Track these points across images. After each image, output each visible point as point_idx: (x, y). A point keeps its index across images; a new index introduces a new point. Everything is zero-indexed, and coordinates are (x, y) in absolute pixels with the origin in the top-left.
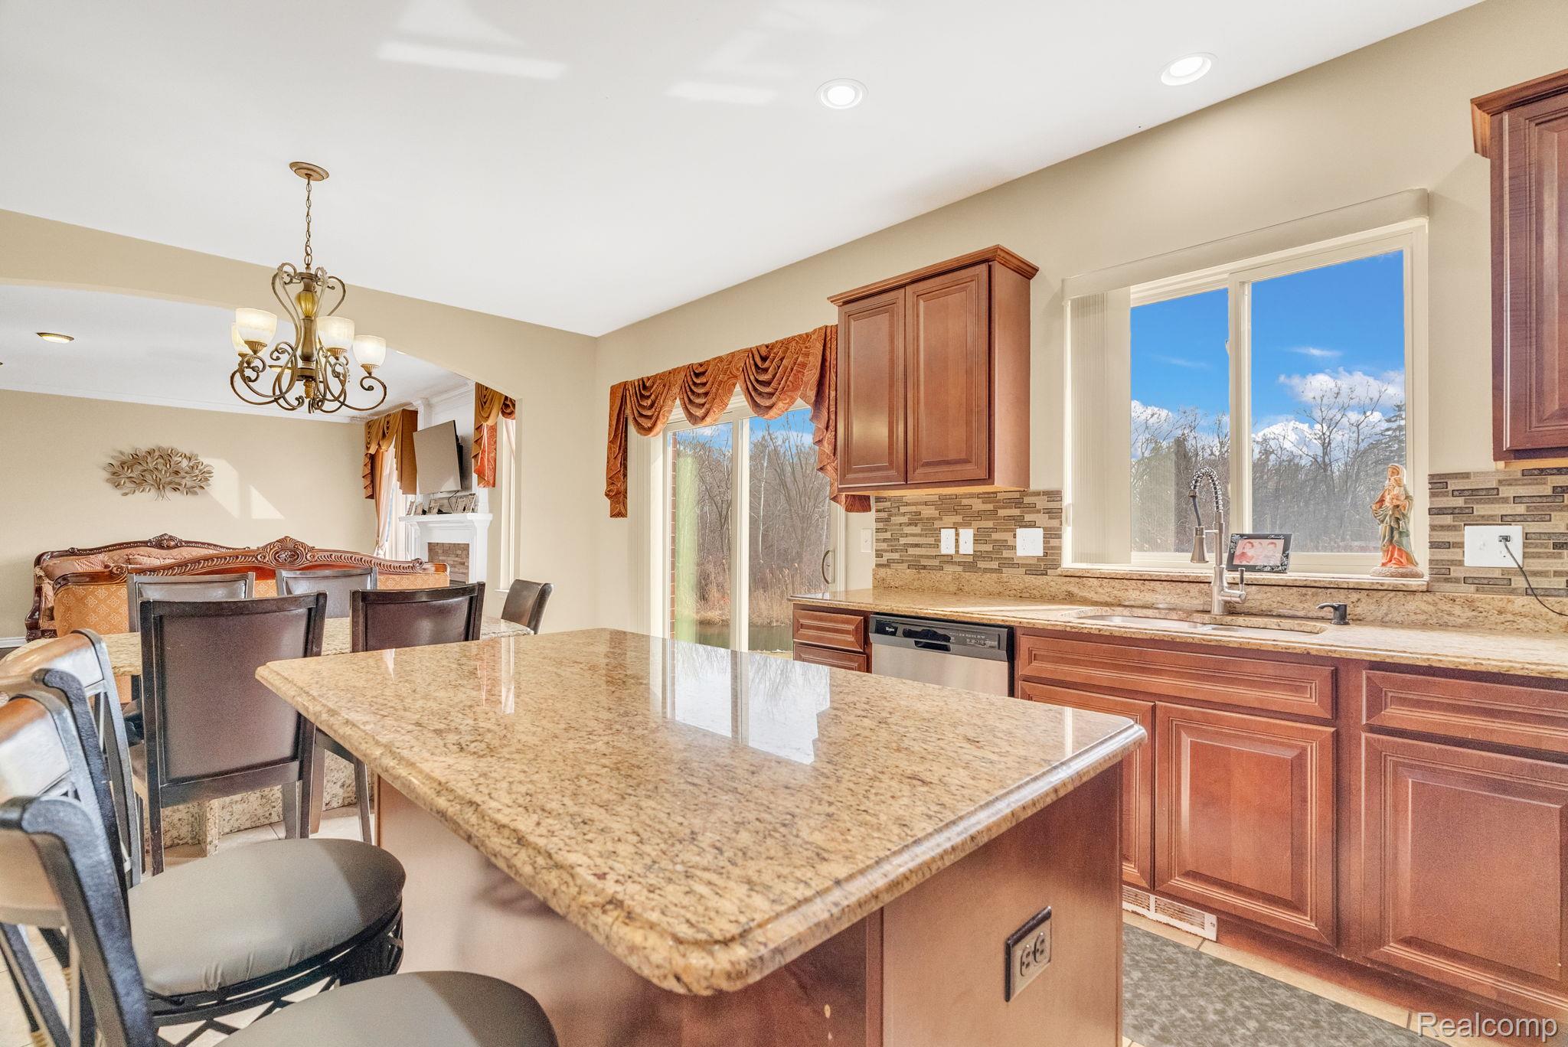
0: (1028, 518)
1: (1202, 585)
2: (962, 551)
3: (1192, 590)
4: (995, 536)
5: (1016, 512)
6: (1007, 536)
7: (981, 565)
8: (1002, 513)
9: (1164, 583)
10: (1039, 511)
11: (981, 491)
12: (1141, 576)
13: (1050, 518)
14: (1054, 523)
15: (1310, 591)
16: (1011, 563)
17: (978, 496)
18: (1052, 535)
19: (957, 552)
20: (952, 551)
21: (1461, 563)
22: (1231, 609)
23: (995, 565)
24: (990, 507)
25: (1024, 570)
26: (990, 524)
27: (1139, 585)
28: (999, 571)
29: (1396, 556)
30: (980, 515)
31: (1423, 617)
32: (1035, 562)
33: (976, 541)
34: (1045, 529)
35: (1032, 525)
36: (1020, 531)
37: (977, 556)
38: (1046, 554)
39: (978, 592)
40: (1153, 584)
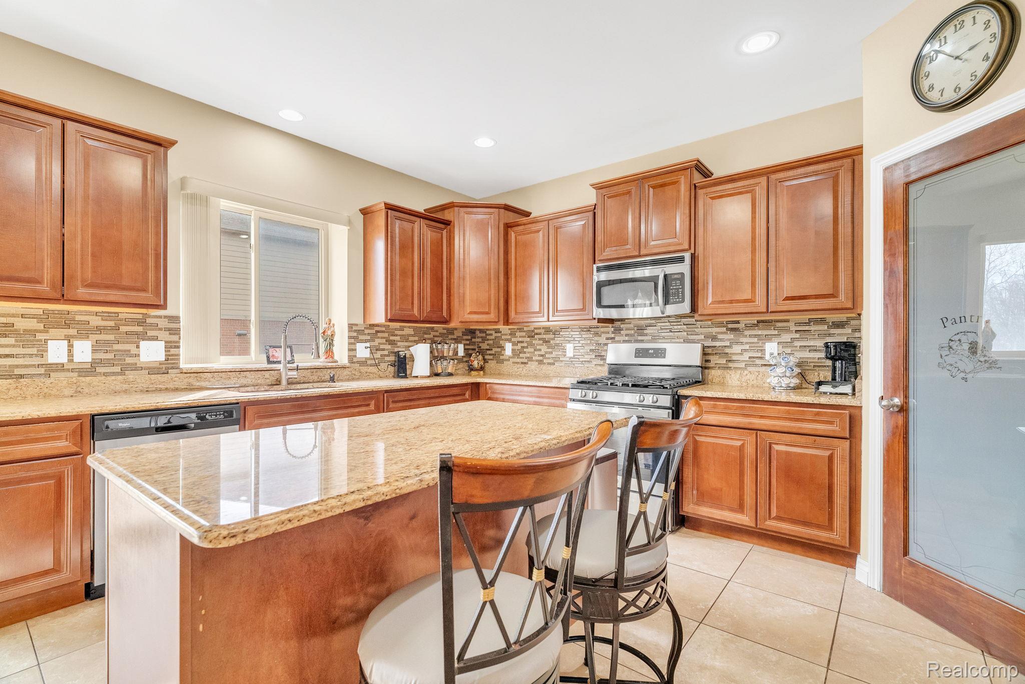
0: (150, 333)
1: (271, 371)
2: (76, 359)
3: (266, 375)
4: (116, 347)
5: (140, 329)
6: (132, 348)
7: (99, 370)
8: (123, 329)
9: (251, 372)
10: (161, 329)
11: (101, 311)
12: (241, 369)
13: (170, 334)
14: (174, 338)
15: (315, 370)
16: (135, 368)
17: (96, 314)
18: (172, 346)
19: (71, 360)
20: (64, 359)
21: (355, 356)
22: (290, 382)
23: (117, 369)
24: (112, 324)
25: (147, 371)
26: (111, 337)
27: (237, 374)
28: (122, 373)
29: (330, 354)
30: (99, 330)
31: (348, 377)
32: (157, 365)
33: (94, 351)
34: (166, 342)
35: (155, 339)
36: (143, 344)
37: (95, 363)
38: (167, 360)
39: (100, 392)
40: (245, 373)
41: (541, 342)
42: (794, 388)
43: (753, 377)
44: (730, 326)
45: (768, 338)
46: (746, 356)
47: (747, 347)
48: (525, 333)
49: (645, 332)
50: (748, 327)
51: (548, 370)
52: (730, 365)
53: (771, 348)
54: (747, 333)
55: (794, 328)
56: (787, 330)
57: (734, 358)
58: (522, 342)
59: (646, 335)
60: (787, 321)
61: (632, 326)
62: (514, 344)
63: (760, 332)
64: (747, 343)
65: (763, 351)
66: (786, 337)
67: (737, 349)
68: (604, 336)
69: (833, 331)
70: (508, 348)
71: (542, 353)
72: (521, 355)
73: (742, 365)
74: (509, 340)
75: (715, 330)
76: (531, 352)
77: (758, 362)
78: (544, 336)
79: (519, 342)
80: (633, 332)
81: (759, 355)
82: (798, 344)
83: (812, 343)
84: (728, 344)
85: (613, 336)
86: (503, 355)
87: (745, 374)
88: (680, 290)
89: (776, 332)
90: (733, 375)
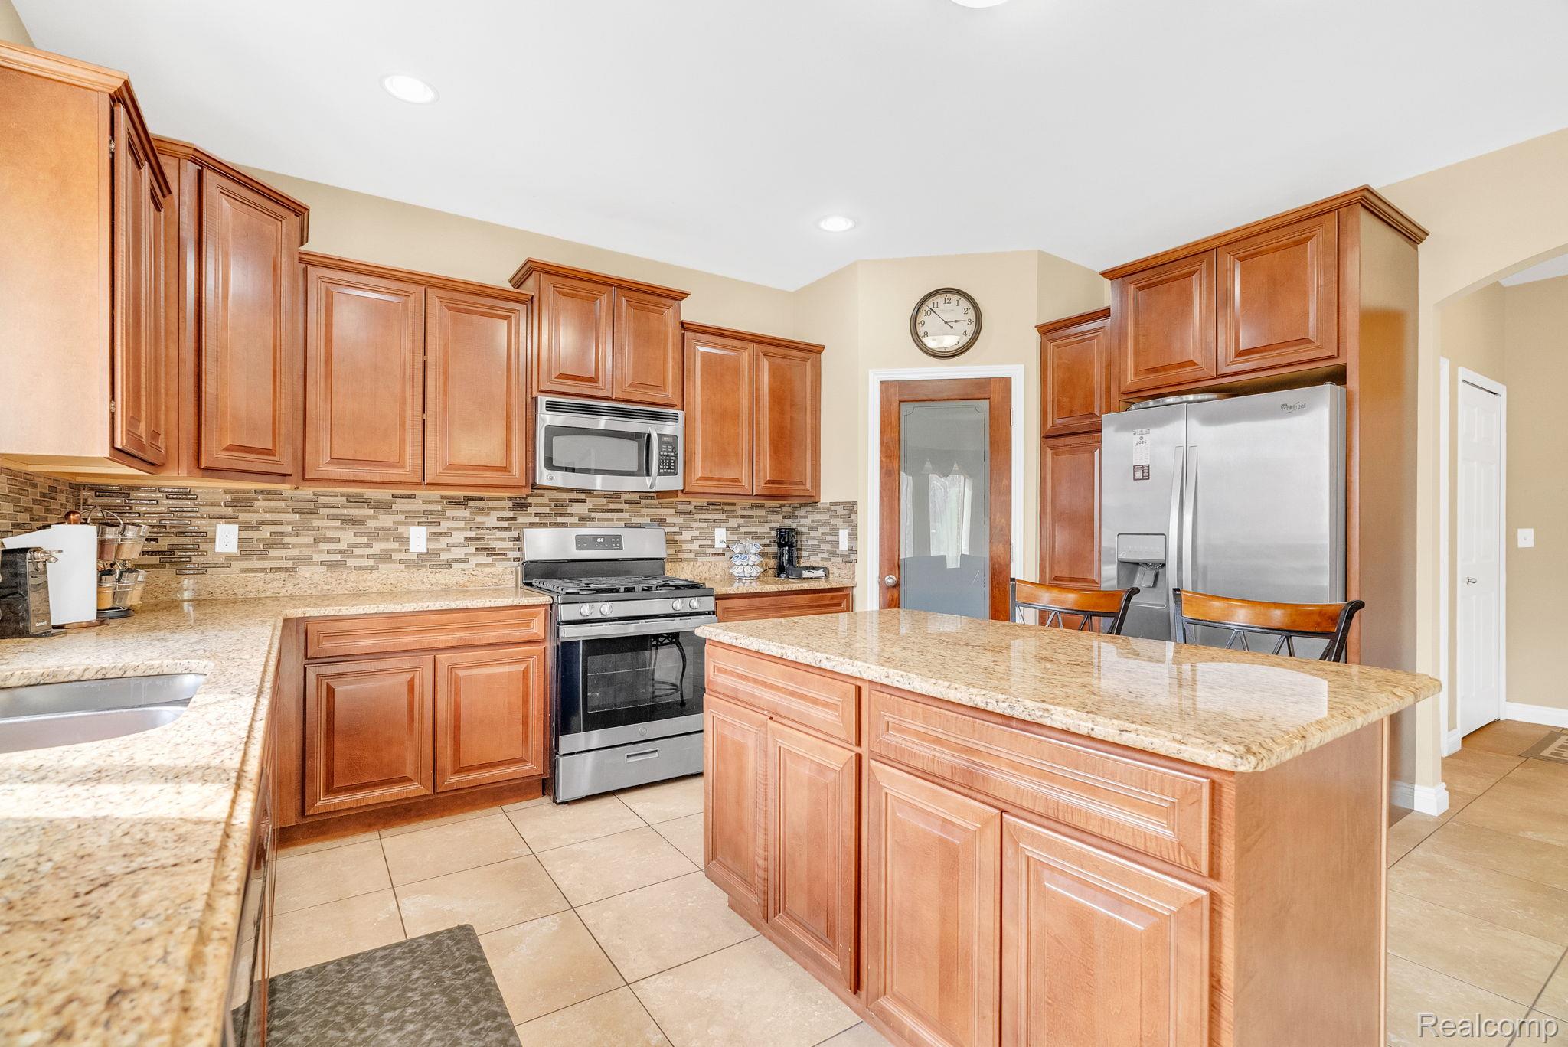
41: (338, 523)
42: (757, 578)
43: (705, 568)
44: (680, 507)
45: (717, 522)
46: (695, 546)
47: (697, 533)
48: (283, 504)
49: (569, 510)
50: (700, 509)
51: (365, 581)
52: (680, 556)
53: (720, 534)
54: (697, 516)
55: (739, 513)
56: (732, 515)
57: (685, 546)
58: (274, 523)
59: (570, 515)
60: (733, 504)
61: (545, 500)
62: (244, 527)
63: (708, 516)
64: (698, 529)
65: (712, 538)
66: (733, 523)
67: (687, 536)
68: (495, 515)
69: (770, 517)
70: (226, 538)
71: (342, 546)
72: (273, 552)
73: (692, 555)
74: (229, 519)
75: (662, 512)
76: (308, 546)
77: (709, 551)
78: (346, 512)
79: (261, 523)
80: (547, 510)
81: (708, 542)
82: (743, 530)
83: (753, 529)
84: (676, 529)
85: (511, 514)
86: (204, 553)
87: (697, 566)
88: (672, 458)
89: (724, 517)
90: (685, 568)
